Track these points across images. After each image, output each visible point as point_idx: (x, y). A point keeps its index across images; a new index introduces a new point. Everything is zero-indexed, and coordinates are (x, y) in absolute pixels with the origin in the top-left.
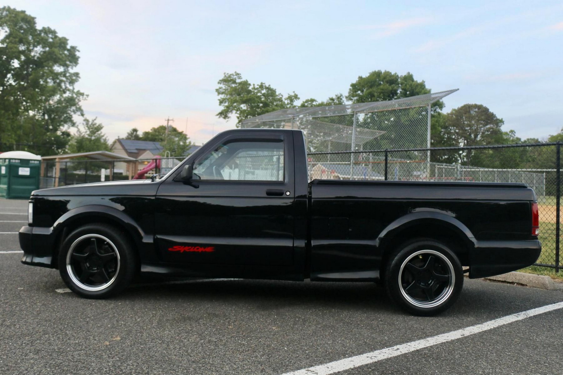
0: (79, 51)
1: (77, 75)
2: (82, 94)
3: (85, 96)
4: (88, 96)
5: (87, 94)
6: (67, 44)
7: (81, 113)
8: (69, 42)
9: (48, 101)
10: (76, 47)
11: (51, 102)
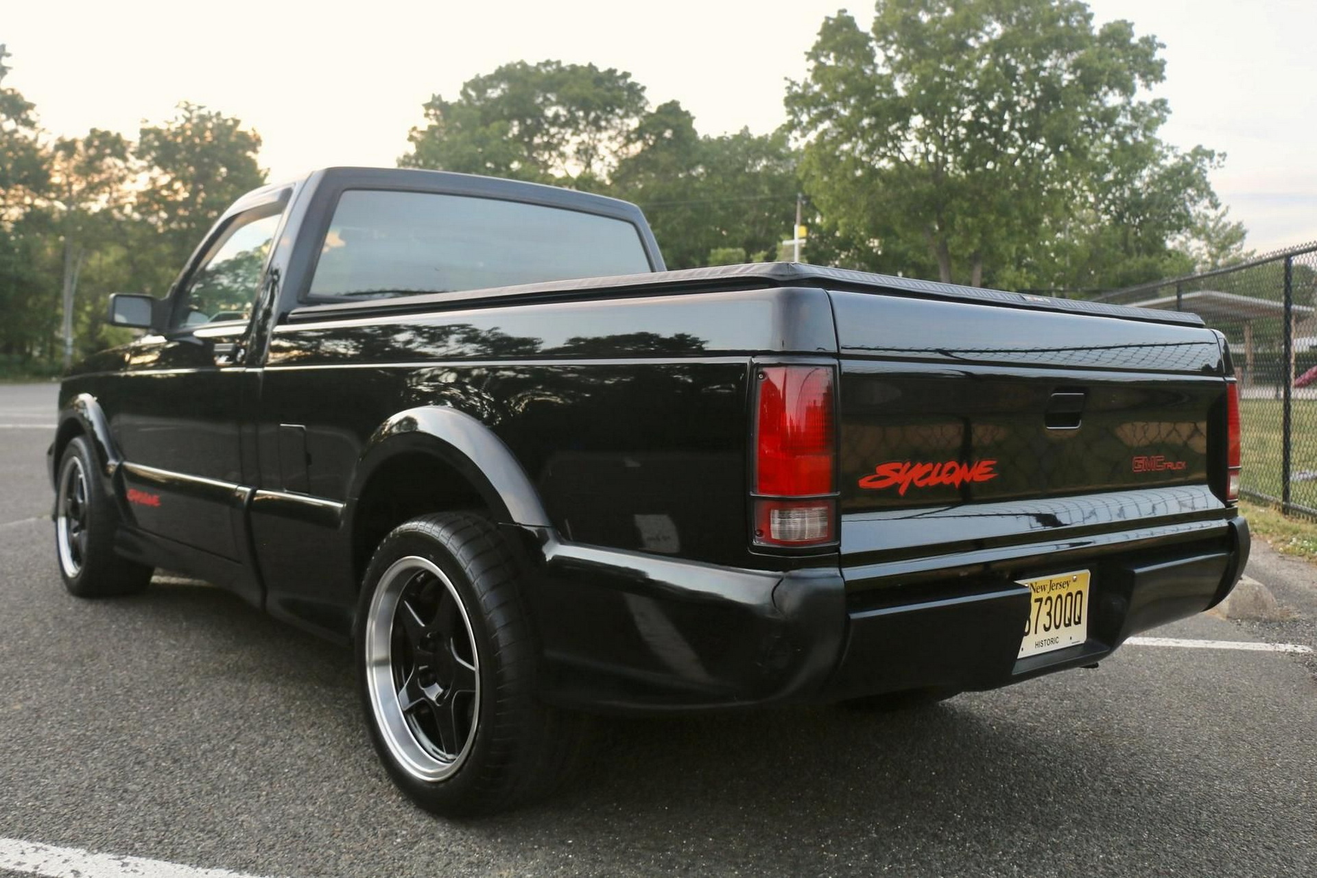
0: (1163, 46)
1: (1161, 104)
2: (1210, 155)
3: (1216, 158)
4: (1223, 155)
5: (1221, 152)
6: (1131, 34)
7: (1211, 202)
8: (1134, 29)
9: (1131, 181)
10: (1154, 37)
11: (1138, 184)
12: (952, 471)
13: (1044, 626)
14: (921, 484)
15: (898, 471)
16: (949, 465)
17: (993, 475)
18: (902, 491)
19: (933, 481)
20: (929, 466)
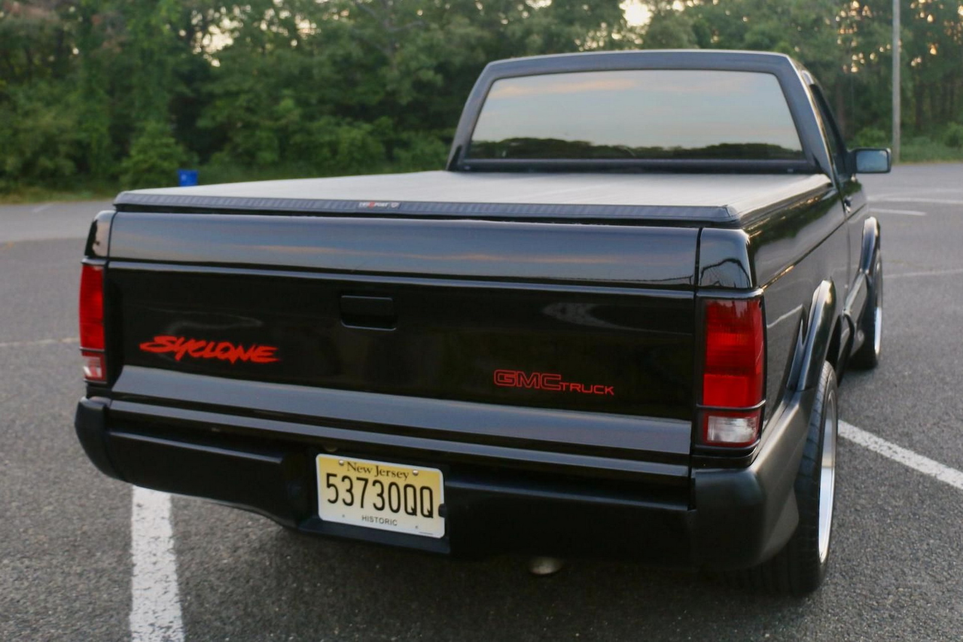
12: (226, 350)
13: (375, 505)
14: (196, 355)
15: (173, 342)
16: (222, 345)
17: (274, 359)
18: (178, 357)
19: (207, 354)
20: (202, 343)
